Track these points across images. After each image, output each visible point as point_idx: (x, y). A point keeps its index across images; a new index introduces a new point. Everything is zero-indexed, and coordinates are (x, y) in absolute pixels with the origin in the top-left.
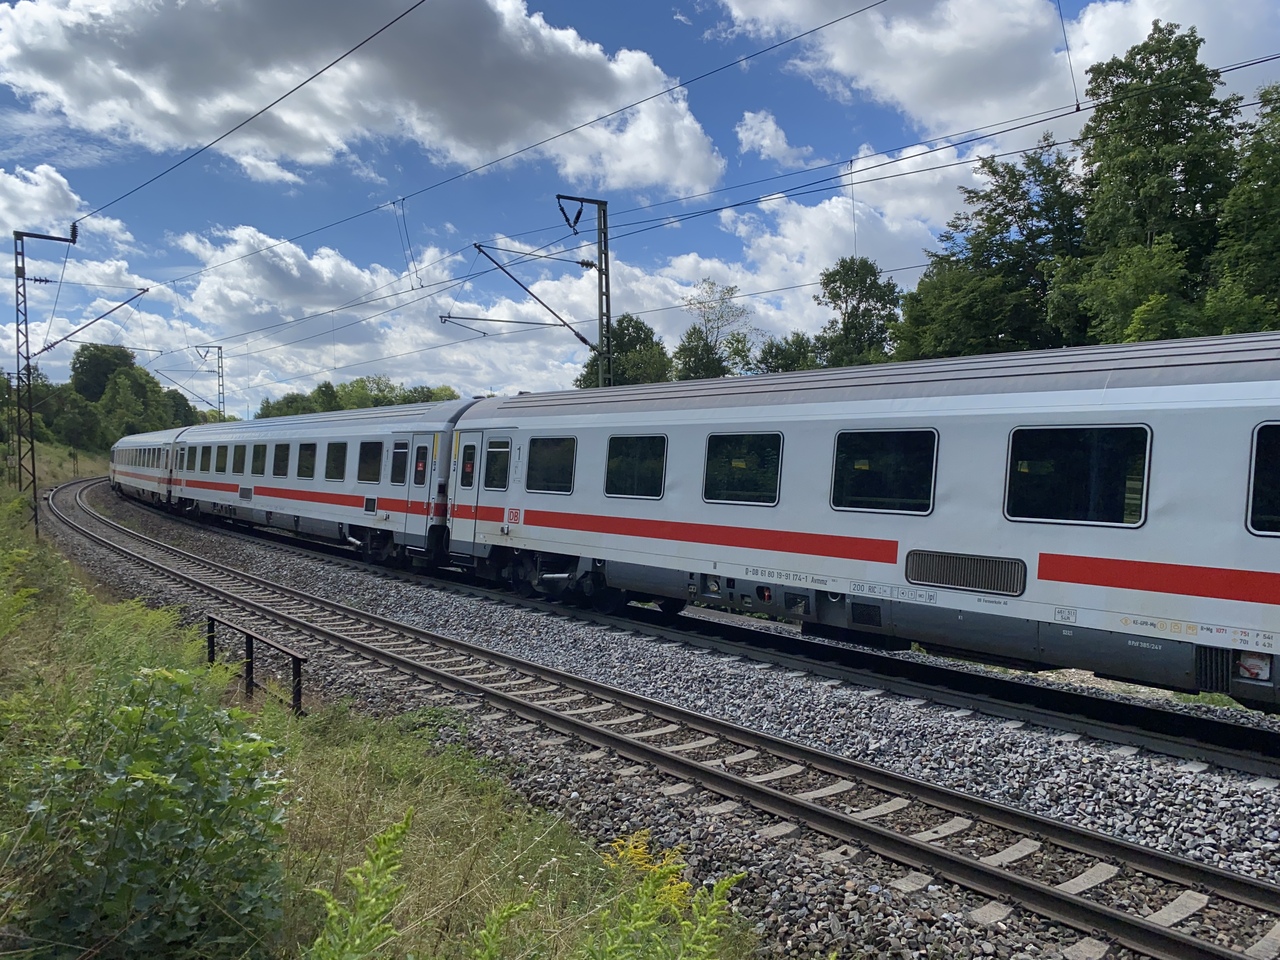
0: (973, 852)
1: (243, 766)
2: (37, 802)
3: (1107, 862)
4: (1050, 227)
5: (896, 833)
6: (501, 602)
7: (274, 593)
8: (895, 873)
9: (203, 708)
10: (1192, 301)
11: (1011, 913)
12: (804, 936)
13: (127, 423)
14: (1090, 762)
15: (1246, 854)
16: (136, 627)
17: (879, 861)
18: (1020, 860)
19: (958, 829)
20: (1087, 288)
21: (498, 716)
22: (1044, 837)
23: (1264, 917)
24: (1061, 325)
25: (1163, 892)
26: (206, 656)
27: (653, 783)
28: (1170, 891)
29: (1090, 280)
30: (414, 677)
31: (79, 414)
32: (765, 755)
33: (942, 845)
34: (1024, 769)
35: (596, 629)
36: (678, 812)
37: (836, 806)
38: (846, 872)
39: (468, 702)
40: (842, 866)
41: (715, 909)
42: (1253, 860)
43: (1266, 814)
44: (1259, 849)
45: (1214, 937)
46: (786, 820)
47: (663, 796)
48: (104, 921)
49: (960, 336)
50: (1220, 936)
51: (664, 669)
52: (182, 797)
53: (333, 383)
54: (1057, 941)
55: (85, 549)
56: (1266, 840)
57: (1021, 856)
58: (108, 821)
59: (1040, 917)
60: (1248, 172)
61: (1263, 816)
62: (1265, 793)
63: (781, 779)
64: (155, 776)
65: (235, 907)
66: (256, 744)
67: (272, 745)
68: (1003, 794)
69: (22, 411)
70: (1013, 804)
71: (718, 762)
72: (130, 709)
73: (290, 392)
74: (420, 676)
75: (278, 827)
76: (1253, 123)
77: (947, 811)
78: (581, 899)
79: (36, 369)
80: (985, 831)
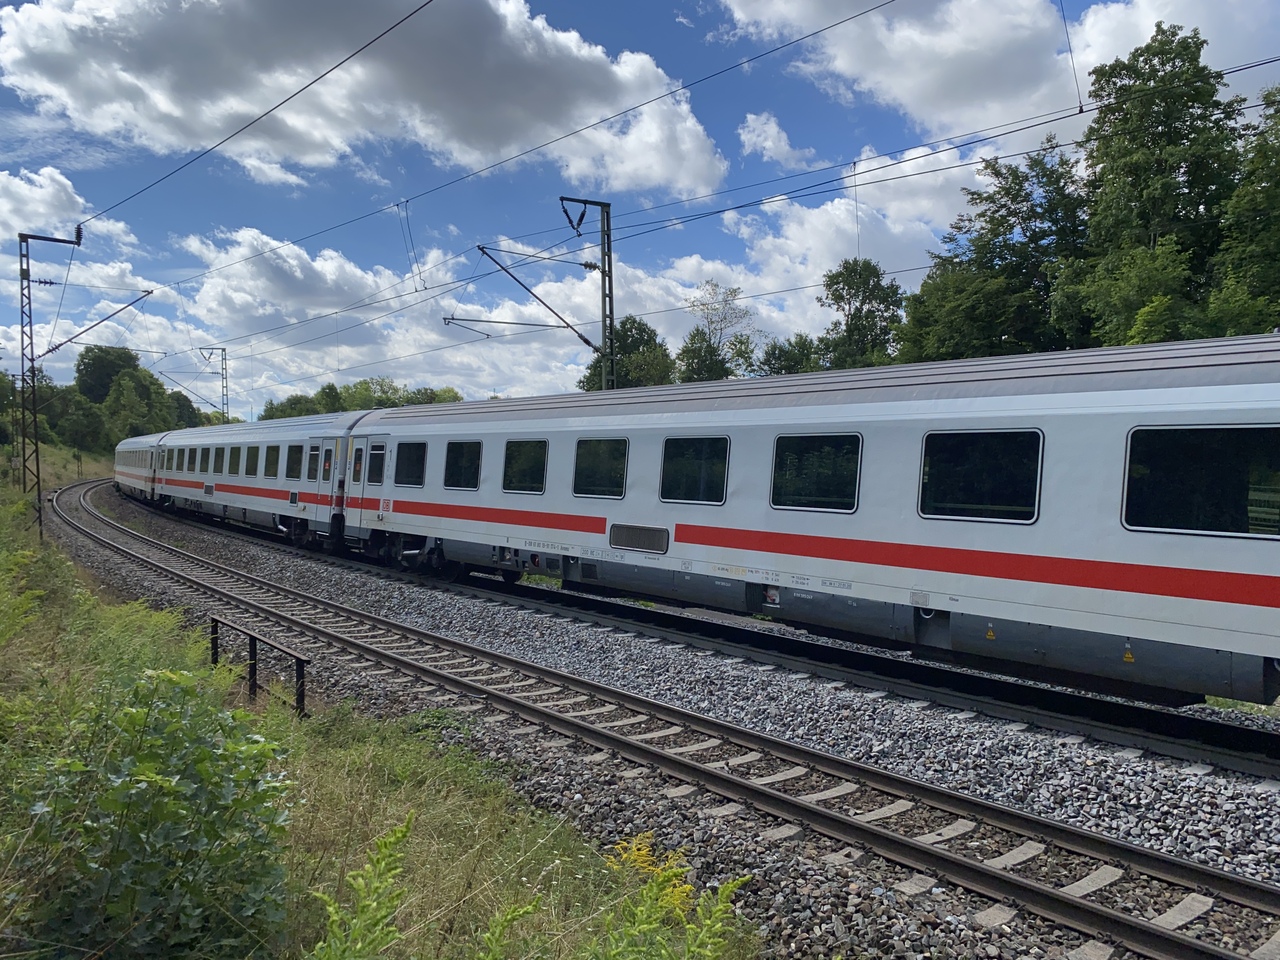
0: (977, 854)
1: (247, 768)
2: (41, 803)
3: (1111, 864)
4: (1054, 228)
5: (900, 835)
6: (505, 604)
7: (278, 594)
8: (899, 876)
9: (207, 711)
10: (1196, 302)
11: (1015, 916)
12: (808, 938)
13: (131, 424)
14: (1095, 764)
15: (1251, 856)
16: (140, 628)
17: (883, 864)
18: (1024, 862)
19: (962, 832)
20: (1091, 289)
21: (502, 717)
22: (1049, 840)
23: (1269, 920)
24: (1065, 326)
25: (1168, 895)
26: (210, 658)
27: (657, 786)
28: (1175, 894)
29: (1094, 282)
30: (418, 679)
31: (84, 415)
32: (769, 757)
33: (946, 847)
34: (1028, 771)
35: (600, 630)
36: (682, 815)
37: (840, 808)
38: (850, 874)
39: (472, 704)
40: (846, 869)
41: (720, 913)
42: (1258, 863)
43: (1271, 817)
44: (1265, 851)
45: (1219, 940)
46: (790, 822)
47: (667, 798)
48: (108, 924)
49: (964, 336)
50: (1225, 939)
51: (668, 671)
52: (186, 799)
53: (337, 386)
54: (1062, 944)
55: (89, 551)
56: (1271, 843)
57: (1025, 859)
58: (112, 823)
59: (1044, 919)
60: (1252, 173)
61: (1268, 819)
62: (1270, 796)
63: (785, 781)
64: (159, 777)
65: (239, 909)
66: (260, 746)
67: (278, 748)
68: (1007, 796)
69: (27, 412)
70: (1017, 806)
71: (722, 764)
72: (134, 710)
73: (294, 394)
74: (424, 678)
75: (283, 828)
76: (1257, 124)
77: (951, 814)
78: (585, 902)
79: (41, 371)
80: (989, 834)
